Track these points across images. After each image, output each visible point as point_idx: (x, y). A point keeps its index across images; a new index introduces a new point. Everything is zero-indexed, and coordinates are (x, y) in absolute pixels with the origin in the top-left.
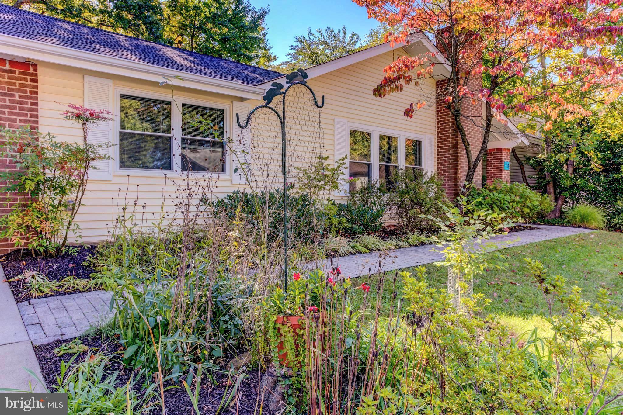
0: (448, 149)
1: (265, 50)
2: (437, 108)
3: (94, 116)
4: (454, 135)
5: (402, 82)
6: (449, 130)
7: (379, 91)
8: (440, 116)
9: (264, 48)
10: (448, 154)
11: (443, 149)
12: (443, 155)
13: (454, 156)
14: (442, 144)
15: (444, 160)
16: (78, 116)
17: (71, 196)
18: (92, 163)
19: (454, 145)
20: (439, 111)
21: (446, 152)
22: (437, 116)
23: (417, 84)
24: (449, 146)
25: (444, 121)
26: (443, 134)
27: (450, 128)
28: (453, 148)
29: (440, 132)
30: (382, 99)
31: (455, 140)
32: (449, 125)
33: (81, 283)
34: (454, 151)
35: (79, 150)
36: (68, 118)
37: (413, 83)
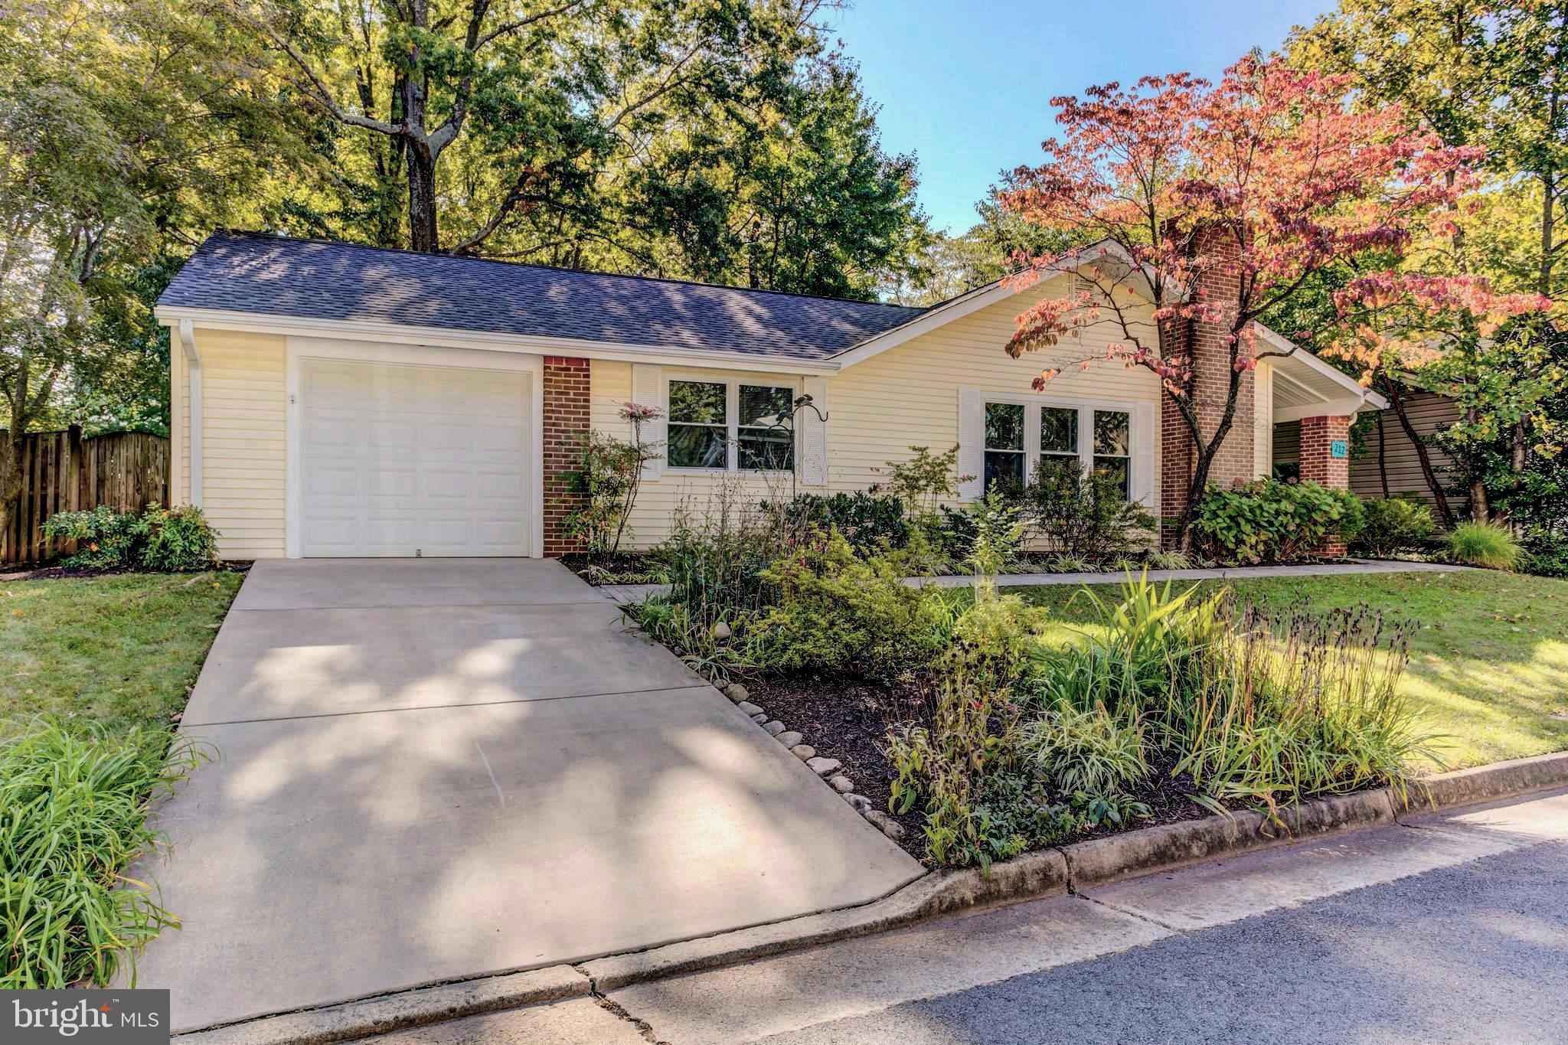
0: (1179, 424)
1: (918, 225)
3: (646, 414)
5: (1052, 331)
7: (1012, 349)
9: (916, 222)
10: (1179, 433)
11: (1171, 425)
12: (1171, 435)
15: (1171, 443)
16: (632, 416)
17: (622, 499)
18: (645, 463)
21: (1175, 429)
23: (1075, 334)
30: (1016, 362)
33: (638, 577)
35: (631, 450)
36: (623, 417)
37: (1069, 333)
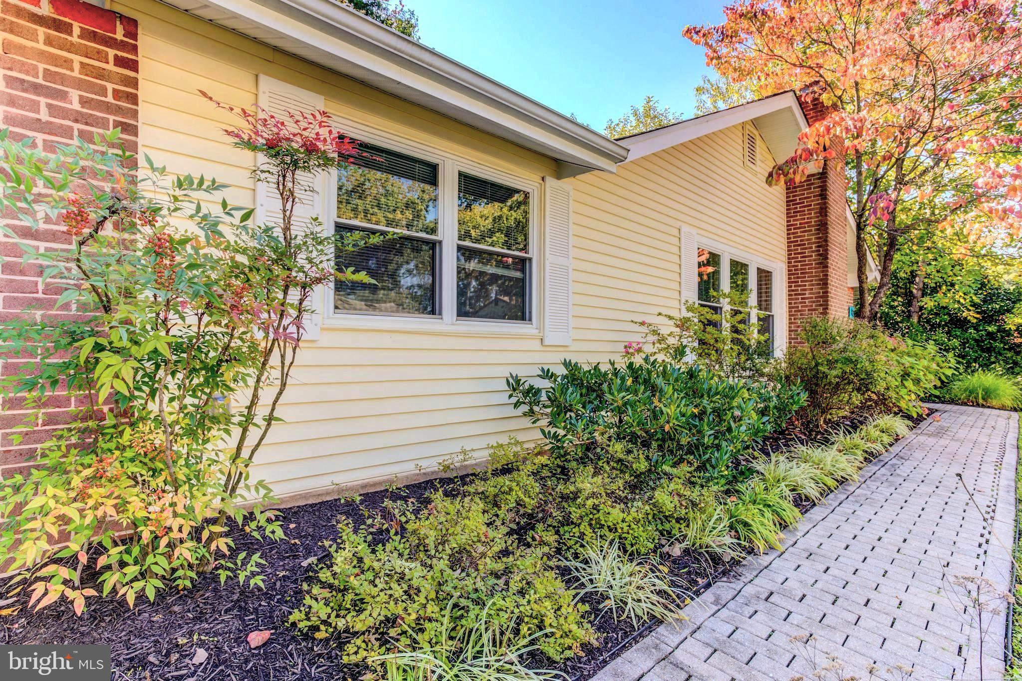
0: (810, 285)
2: (788, 221)
4: (821, 263)
6: (811, 256)
8: (793, 233)
10: (810, 294)
11: (800, 286)
12: (800, 294)
13: (821, 297)
14: (798, 278)
15: (801, 303)
19: (821, 280)
20: (792, 225)
21: (805, 290)
22: (788, 234)
24: (812, 281)
25: (801, 241)
26: (800, 262)
27: (813, 252)
28: (819, 284)
29: (793, 258)
31: (823, 272)
32: (811, 248)
34: (821, 288)
